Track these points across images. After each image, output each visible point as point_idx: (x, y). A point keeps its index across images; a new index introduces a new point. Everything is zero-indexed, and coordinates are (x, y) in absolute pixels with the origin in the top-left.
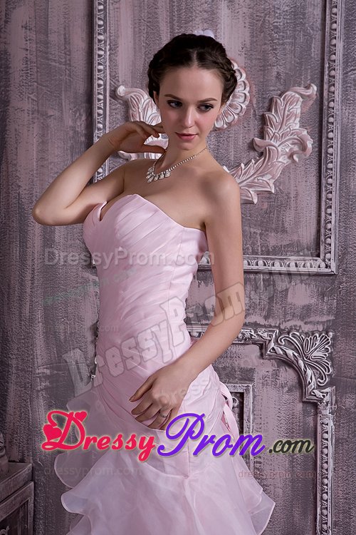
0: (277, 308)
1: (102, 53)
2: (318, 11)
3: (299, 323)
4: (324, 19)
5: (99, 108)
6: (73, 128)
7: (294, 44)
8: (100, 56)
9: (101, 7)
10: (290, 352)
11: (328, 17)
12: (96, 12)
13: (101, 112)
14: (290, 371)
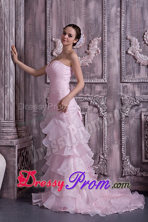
0: (92, 91)
1: (49, 30)
2: (101, 20)
3: (98, 95)
4: (102, 22)
5: (48, 44)
6: (42, 49)
7: (95, 27)
8: (48, 31)
9: (49, 19)
10: (96, 103)
11: (103, 21)
12: (47, 21)
13: (49, 44)
14: (96, 108)
